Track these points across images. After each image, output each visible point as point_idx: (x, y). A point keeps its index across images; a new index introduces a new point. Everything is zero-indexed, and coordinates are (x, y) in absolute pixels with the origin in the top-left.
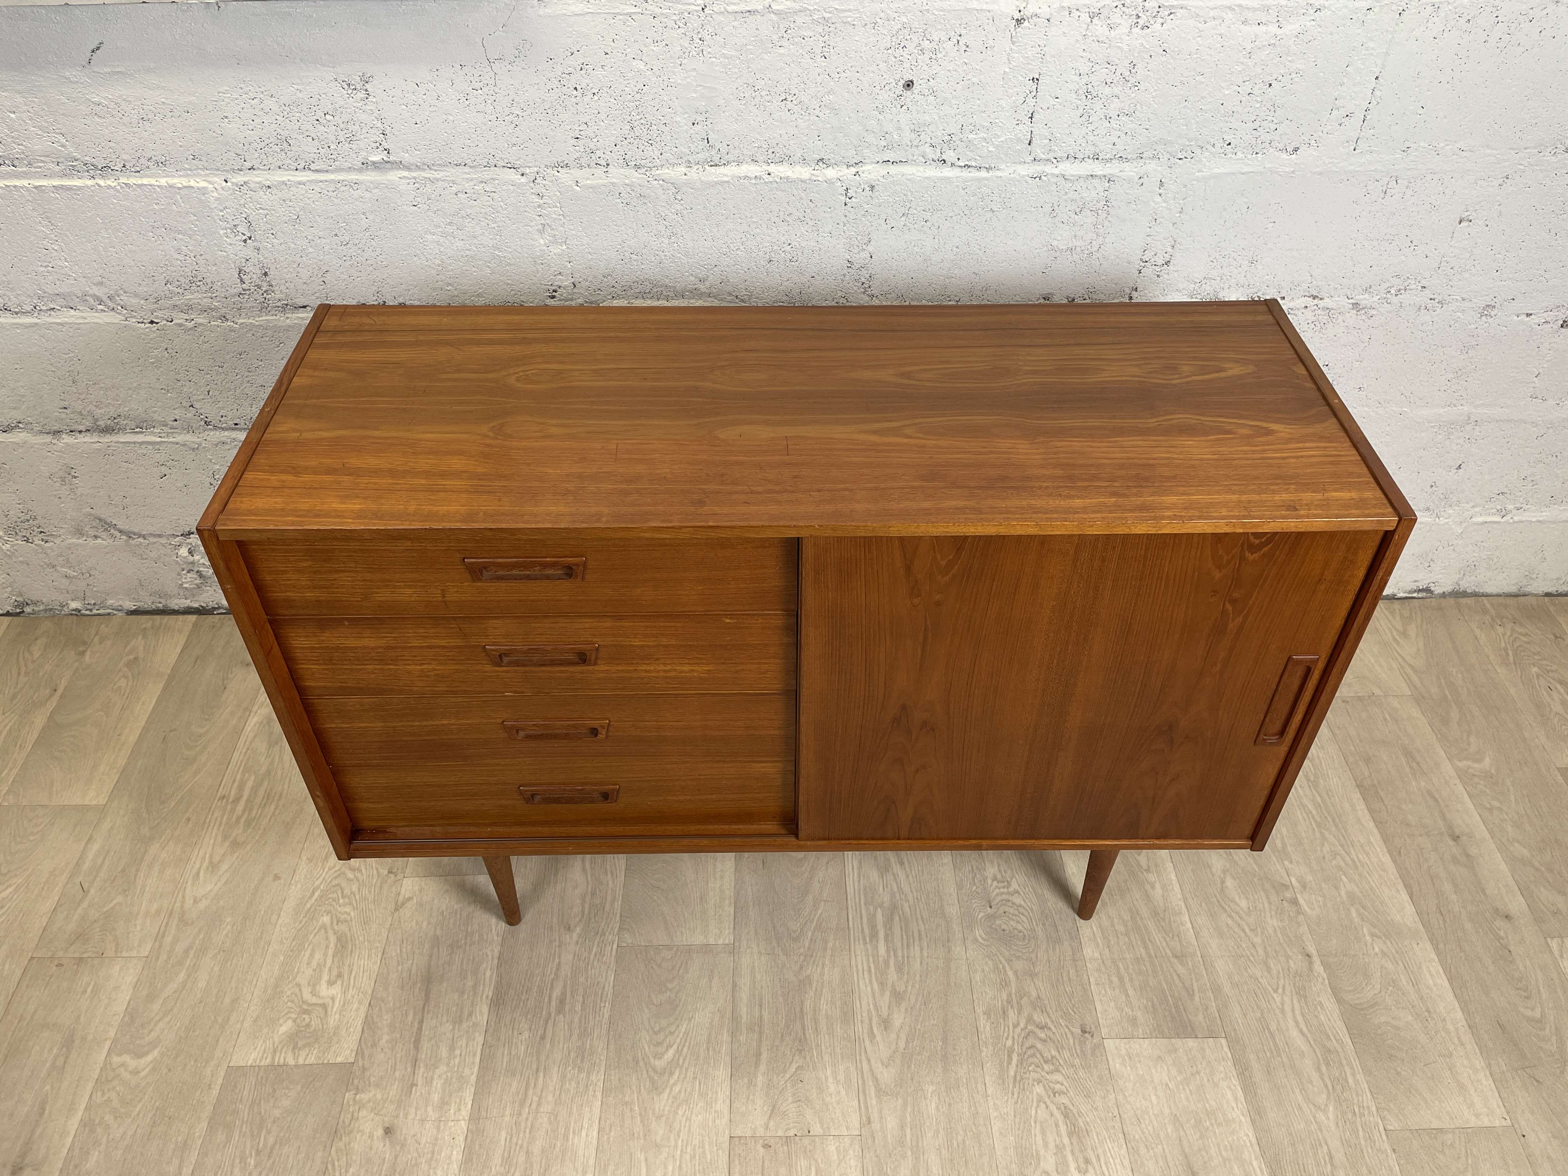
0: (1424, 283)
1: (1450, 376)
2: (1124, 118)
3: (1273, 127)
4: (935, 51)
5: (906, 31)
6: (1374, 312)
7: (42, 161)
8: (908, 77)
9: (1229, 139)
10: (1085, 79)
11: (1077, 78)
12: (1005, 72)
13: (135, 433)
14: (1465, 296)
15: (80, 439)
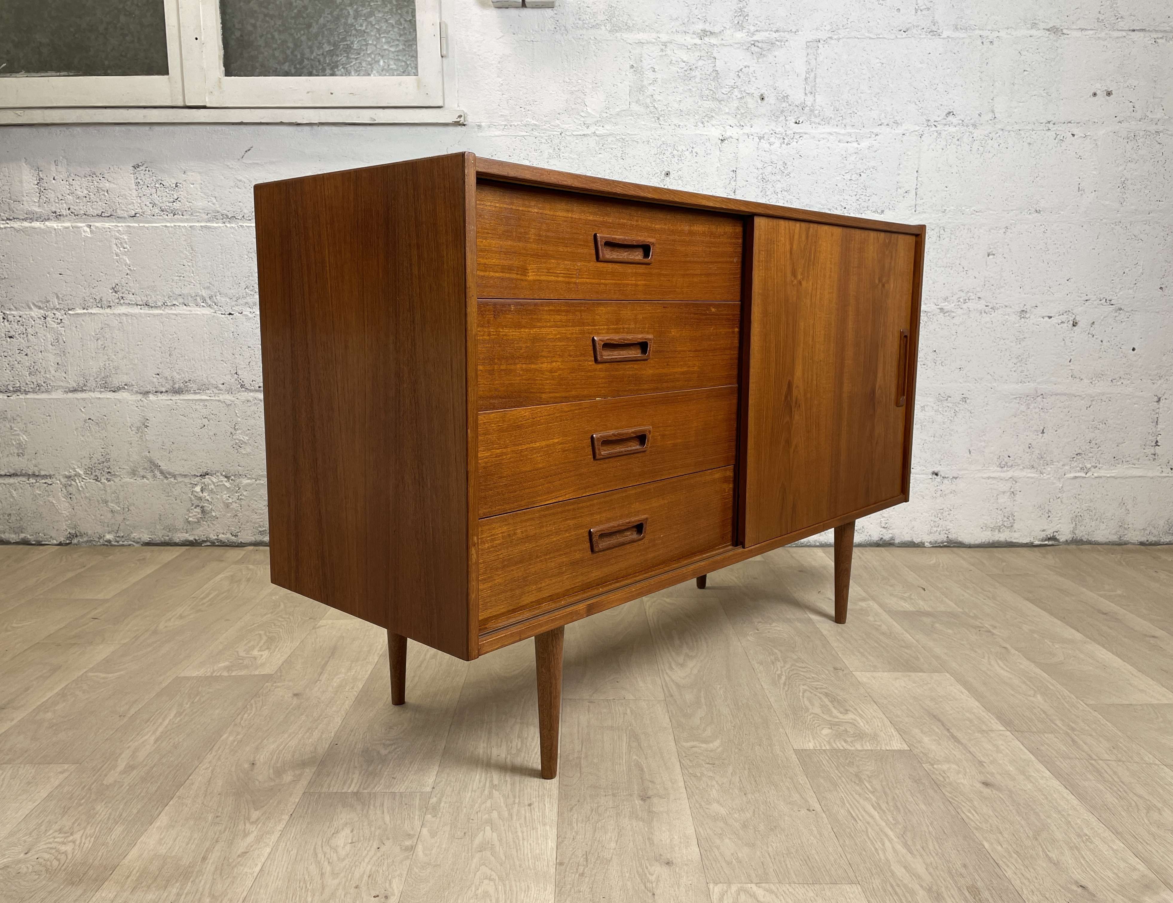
0: (978, 295)
2: (786, 193)
3: (867, 198)
4: (680, 156)
5: (665, 146)
6: (953, 314)
7: (199, 212)
8: (666, 170)
9: (844, 205)
10: (761, 171)
11: (756, 170)
12: (718, 167)
13: (195, 393)
14: (1006, 304)
15: (159, 398)
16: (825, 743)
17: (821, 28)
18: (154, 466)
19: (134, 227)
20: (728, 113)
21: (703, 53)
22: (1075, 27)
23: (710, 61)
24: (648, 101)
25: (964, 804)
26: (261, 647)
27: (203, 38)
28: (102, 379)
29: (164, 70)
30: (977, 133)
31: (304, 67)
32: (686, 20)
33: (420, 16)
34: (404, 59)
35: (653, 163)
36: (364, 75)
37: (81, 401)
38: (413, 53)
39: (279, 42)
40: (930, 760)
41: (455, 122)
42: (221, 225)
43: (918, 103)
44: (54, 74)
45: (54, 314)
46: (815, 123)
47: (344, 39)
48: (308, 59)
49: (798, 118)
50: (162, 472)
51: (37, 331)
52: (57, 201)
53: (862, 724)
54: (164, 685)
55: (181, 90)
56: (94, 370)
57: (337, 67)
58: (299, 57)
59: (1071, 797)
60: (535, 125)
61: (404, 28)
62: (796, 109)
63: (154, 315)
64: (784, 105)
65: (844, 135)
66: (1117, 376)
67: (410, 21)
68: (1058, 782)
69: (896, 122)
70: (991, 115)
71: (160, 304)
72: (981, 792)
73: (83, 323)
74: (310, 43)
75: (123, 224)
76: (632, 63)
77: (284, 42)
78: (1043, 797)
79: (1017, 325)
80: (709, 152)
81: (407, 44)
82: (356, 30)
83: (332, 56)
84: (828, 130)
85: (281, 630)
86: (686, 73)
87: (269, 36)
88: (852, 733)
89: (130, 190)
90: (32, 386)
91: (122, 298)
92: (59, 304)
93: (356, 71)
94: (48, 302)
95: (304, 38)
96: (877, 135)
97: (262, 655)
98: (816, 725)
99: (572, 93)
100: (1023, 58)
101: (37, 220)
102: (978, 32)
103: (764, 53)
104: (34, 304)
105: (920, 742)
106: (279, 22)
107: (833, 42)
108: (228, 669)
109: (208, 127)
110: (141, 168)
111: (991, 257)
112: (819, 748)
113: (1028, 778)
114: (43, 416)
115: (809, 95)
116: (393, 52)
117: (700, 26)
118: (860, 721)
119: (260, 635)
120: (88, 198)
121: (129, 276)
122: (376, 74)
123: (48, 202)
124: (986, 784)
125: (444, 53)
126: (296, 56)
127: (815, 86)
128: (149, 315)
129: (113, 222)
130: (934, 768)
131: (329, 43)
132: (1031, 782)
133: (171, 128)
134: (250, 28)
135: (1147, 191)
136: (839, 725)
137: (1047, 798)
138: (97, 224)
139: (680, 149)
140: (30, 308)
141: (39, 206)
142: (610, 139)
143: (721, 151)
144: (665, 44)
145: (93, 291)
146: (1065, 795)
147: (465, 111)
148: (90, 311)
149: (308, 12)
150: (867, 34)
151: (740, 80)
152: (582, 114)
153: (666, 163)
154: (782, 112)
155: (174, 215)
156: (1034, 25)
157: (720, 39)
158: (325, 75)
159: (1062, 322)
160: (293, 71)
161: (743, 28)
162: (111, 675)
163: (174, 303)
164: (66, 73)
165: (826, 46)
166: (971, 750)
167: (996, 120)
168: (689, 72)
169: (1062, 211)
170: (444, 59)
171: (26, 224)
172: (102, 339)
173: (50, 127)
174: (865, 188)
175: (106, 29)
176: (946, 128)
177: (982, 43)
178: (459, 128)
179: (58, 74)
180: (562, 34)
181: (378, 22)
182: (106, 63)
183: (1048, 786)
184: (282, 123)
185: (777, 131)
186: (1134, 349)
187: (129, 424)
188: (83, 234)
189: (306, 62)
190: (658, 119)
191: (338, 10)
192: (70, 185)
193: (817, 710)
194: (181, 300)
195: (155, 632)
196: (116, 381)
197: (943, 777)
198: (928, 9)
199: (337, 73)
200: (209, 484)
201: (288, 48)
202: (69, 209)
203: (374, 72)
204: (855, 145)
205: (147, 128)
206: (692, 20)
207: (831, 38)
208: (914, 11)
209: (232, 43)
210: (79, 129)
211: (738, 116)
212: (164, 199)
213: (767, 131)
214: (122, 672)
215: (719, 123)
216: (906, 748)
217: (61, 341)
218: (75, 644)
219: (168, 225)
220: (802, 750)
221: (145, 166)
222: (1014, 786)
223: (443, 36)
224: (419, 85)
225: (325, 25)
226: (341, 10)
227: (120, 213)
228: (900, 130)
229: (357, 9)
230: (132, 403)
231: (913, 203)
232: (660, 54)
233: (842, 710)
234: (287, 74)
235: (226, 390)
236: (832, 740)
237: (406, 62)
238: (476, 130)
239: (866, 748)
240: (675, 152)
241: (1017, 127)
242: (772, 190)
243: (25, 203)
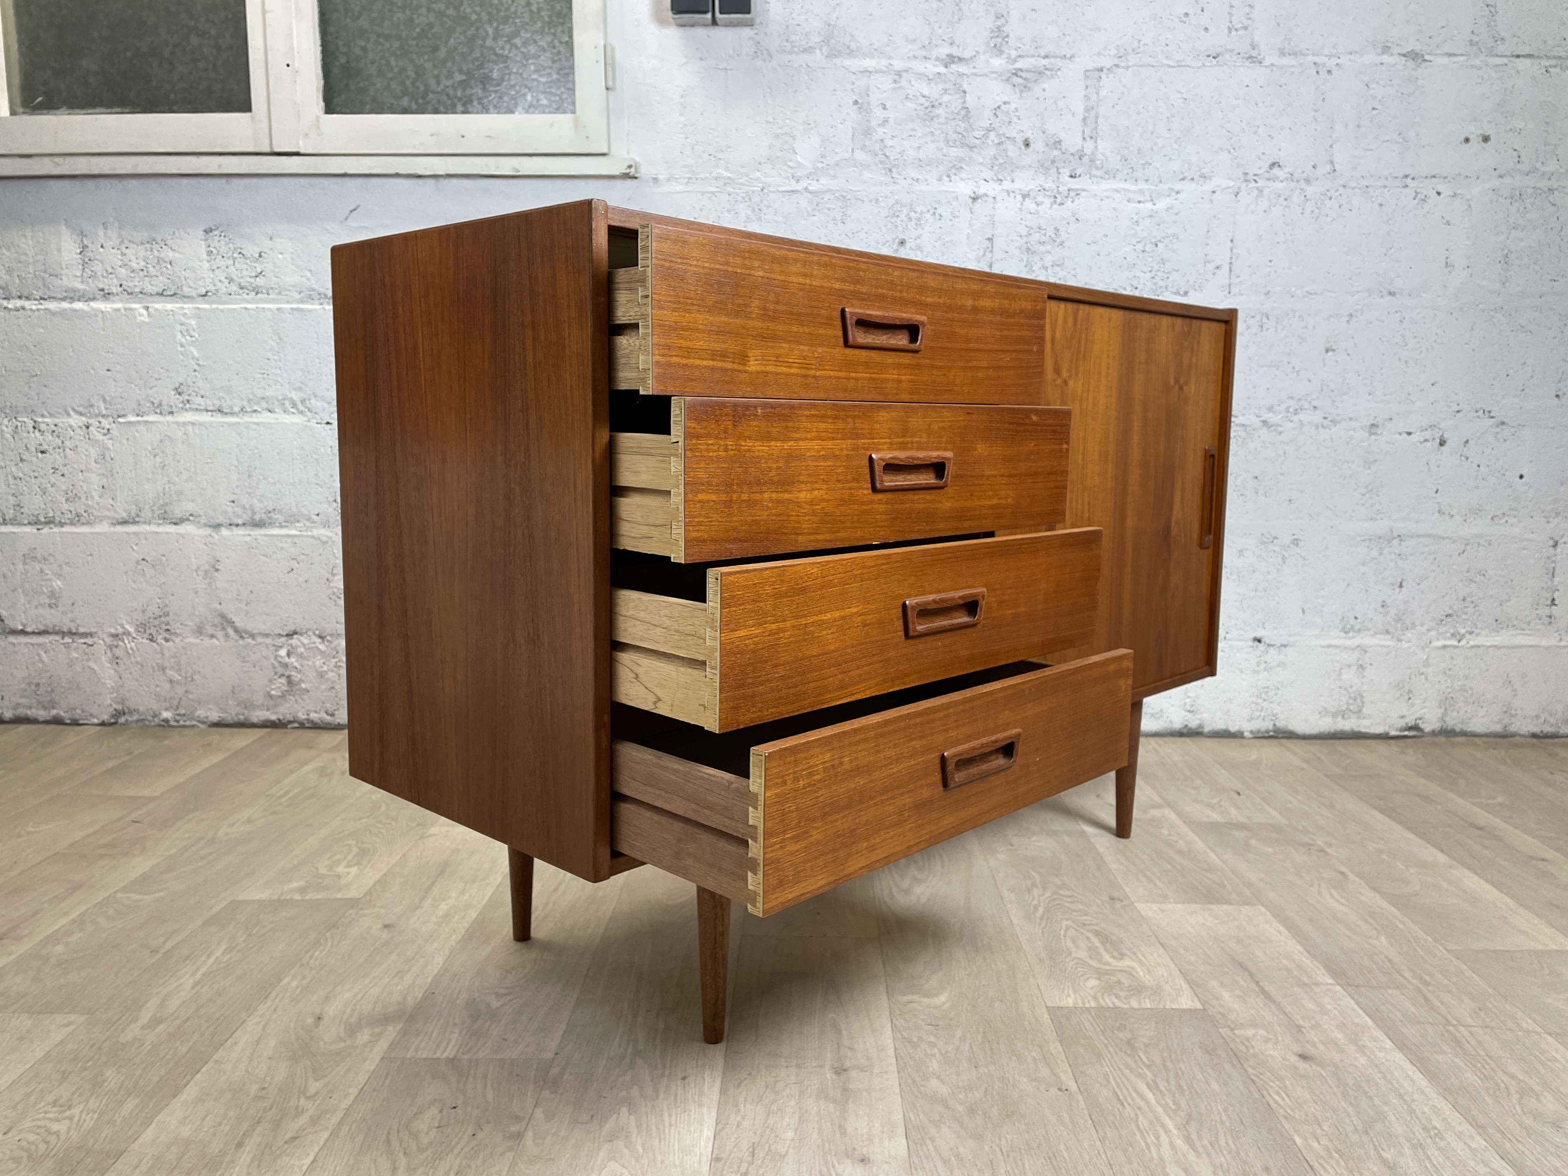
0: (1314, 403)
1: (1363, 491)
2: (1058, 269)
4: (919, 219)
5: (899, 206)
6: (1281, 429)
8: (901, 237)
10: (1025, 240)
11: (1019, 239)
12: (968, 234)
13: (281, 526)
14: (1351, 415)
15: (234, 533)
16: (1090, 998)
17: (1105, 53)
18: (226, 622)
19: (203, 309)
20: (981, 164)
21: (949, 85)
22: (1439, 52)
23: (958, 96)
24: (877, 147)
25: (1271, 1084)
26: (349, 862)
27: (296, 65)
28: (159, 509)
29: (245, 106)
30: (1310, 190)
31: (428, 102)
32: (927, 43)
33: (579, 37)
34: (559, 92)
35: (884, 229)
36: (506, 113)
37: (132, 536)
38: (570, 85)
39: (396, 70)
40: (1229, 1023)
41: (624, 174)
42: (317, 307)
43: (1232, 151)
44: (103, 110)
45: (100, 422)
46: (1096, 177)
47: (480, 67)
48: (433, 92)
49: (1074, 169)
50: (236, 631)
51: (78, 444)
52: (105, 275)
53: (1141, 973)
54: (215, 911)
55: (267, 131)
56: (151, 495)
57: (471, 101)
58: (422, 88)
59: (1418, 1076)
60: (729, 178)
61: (559, 52)
62: (1071, 158)
63: (229, 425)
64: (1056, 153)
65: (1134, 192)
66: (1499, 513)
67: (567, 42)
68: (1403, 1057)
69: (1203, 176)
70: (1328, 168)
71: (236, 409)
72: (1296, 1068)
73: (137, 434)
74: (436, 72)
75: (191, 306)
76: (855, 98)
77: (403, 70)
78: (1380, 1075)
79: (1365, 444)
80: (957, 214)
81: (562, 72)
82: (496, 54)
83: (464, 90)
84: (1115, 186)
85: (378, 840)
86: (927, 111)
87: (383, 62)
88: (1127, 985)
89: (201, 261)
90: (70, 516)
91: (188, 401)
92: (106, 409)
93: (495, 107)
94: (92, 406)
95: (428, 65)
96: (1178, 193)
97: (348, 873)
98: (1080, 974)
99: (777, 136)
100: (1372, 92)
101: (79, 300)
102: (1311, 59)
103: (1029, 85)
104: (74, 409)
105: (1217, 999)
106: (397, 44)
107: (1120, 70)
108: (303, 890)
109: (303, 181)
110: (215, 233)
111: (1330, 353)
112: (1081, 1005)
113: (1362, 1049)
114: (83, 556)
115: (1088, 139)
116: (544, 84)
117: (944, 51)
118: (1139, 970)
119: (349, 845)
120: (145, 272)
121: (196, 373)
122: (523, 112)
123: (94, 276)
124: (1304, 1057)
125: (610, 84)
126: (418, 88)
127: (1096, 128)
128: (222, 425)
129: (177, 302)
130: (1235, 1034)
131: (461, 71)
132: (1364, 1054)
133: (254, 181)
134: (358, 51)
135: (1538, 268)
136: (1110, 975)
137: (1385, 1077)
138: (157, 306)
139: (918, 209)
140: (69, 415)
141: (82, 282)
142: (827, 196)
143: (972, 213)
144: (899, 74)
145: (151, 392)
146: (1410, 1073)
147: (637, 159)
148: (145, 418)
149: (434, 30)
150: (1165, 62)
151: (998, 120)
152: (789, 163)
153: (900, 229)
154: (1053, 162)
155: (257, 293)
156: (1386, 49)
157: (971, 66)
158: (456, 113)
159: (1426, 440)
160: (414, 107)
161: (1002, 52)
162: (147, 897)
163: (256, 408)
164: (119, 110)
165: (1111, 75)
166: (1287, 1010)
167: (1336, 174)
168: (930, 109)
169: (1425, 292)
170: (610, 92)
171: (65, 305)
172: (161, 454)
173: (97, 180)
174: (1163, 262)
175: (172, 53)
176: (1271, 183)
177: (1317, 72)
178: (629, 183)
179: (109, 111)
180: (764, 61)
181: (525, 44)
182: (172, 96)
183: (1387, 1061)
184: (397, 175)
185: (1047, 186)
186: (1521, 477)
187: (194, 567)
188: (139, 318)
189: (431, 96)
190: (890, 170)
191: (473, 29)
192: (123, 254)
193: (1083, 954)
194: (264, 405)
195: (212, 841)
196: (178, 512)
197: (1246, 1047)
198: (1246, 28)
199: (470, 110)
200: (297, 647)
201: (408, 77)
202: (121, 286)
203: (520, 109)
204: (1149, 205)
205: (223, 181)
206: (934, 42)
207: (1117, 66)
208: (1226, 31)
209: (336, 71)
210: (134, 182)
211: (996, 168)
212: (245, 273)
213: (1033, 187)
214: (162, 893)
215: (969, 176)
216: (1199, 1006)
217: (108, 458)
218: (106, 855)
219: (249, 306)
220: (1058, 1008)
221: (220, 229)
222: (1342, 1061)
223: (609, 63)
224: (577, 125)
225: (456, 49)
226: (477, 29)
227: (186, 291)
228: (1208, 186)
229: (498, 27)
230: (199, 539)
231: (1226, 281)
232: (893, 85)
233: (1115, 954)
234: (405, 111)
235: (322, 524)
236: (1099, 995)
237: (560, 96)
238: (651, 184)
239: (1143, 1006)
240: (912, 214)
241: (1364, 183)
242: (1039, 264)
243: (64, 278)
